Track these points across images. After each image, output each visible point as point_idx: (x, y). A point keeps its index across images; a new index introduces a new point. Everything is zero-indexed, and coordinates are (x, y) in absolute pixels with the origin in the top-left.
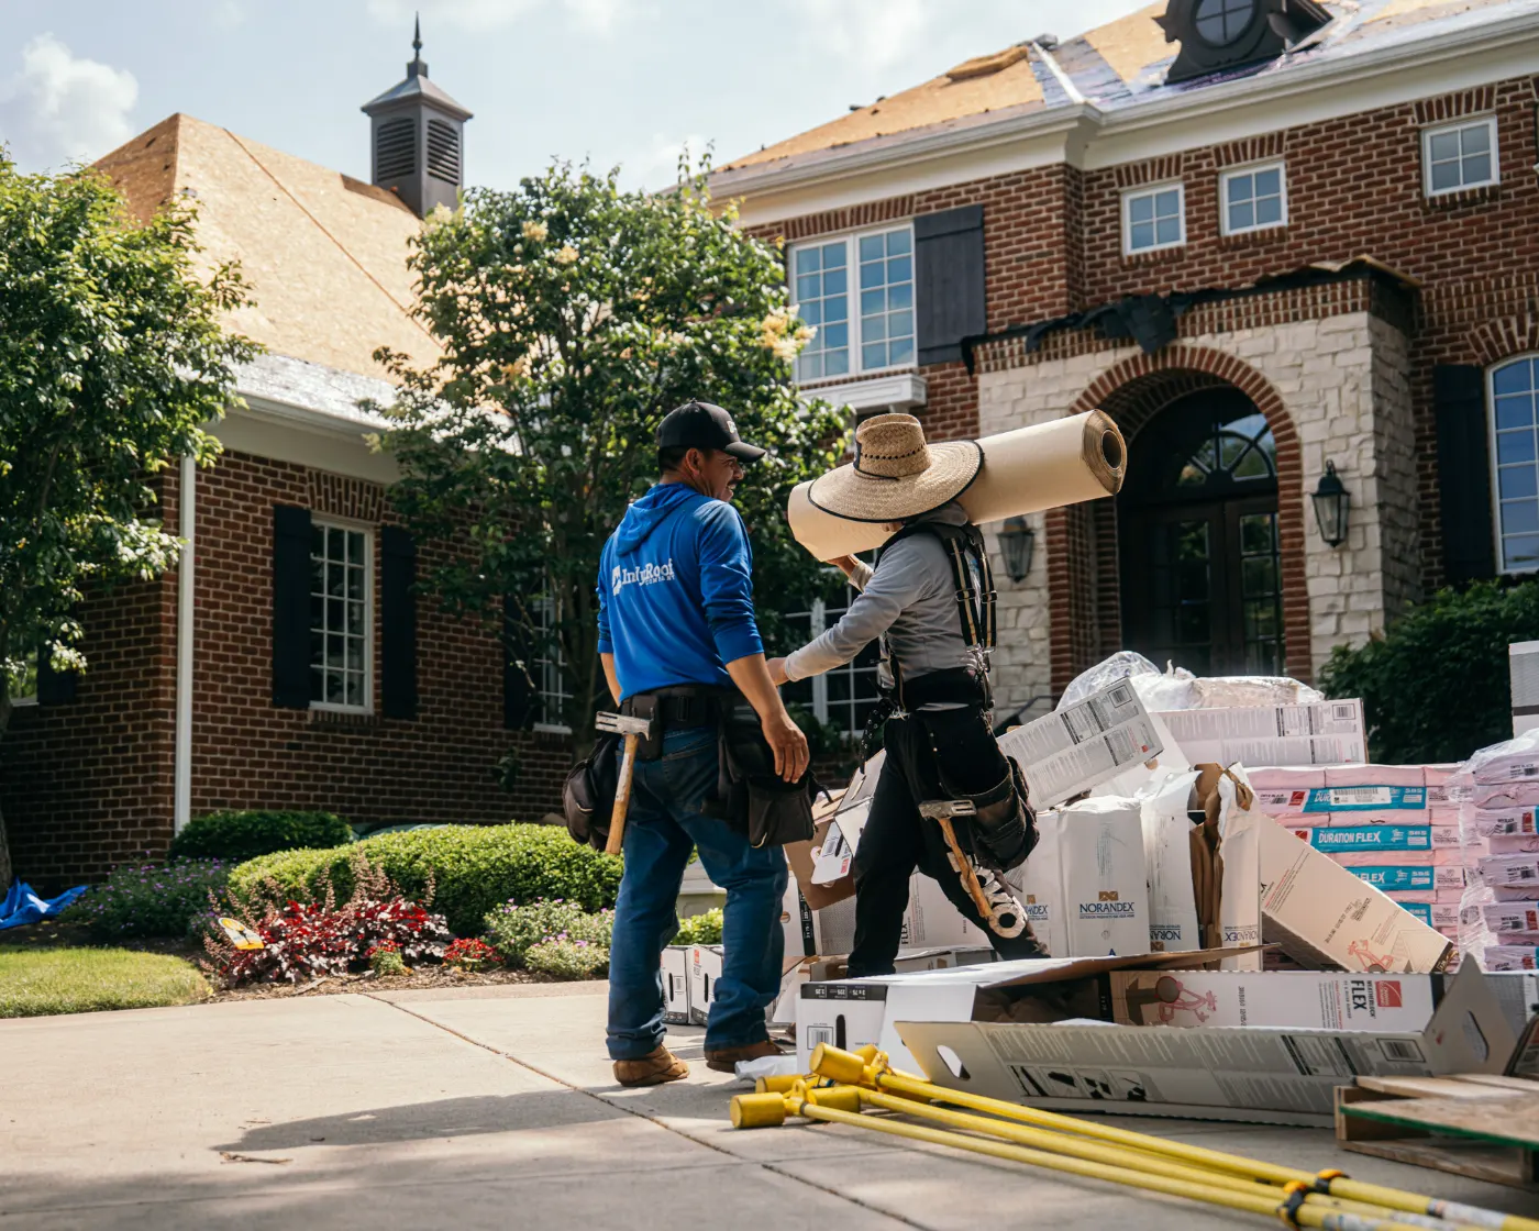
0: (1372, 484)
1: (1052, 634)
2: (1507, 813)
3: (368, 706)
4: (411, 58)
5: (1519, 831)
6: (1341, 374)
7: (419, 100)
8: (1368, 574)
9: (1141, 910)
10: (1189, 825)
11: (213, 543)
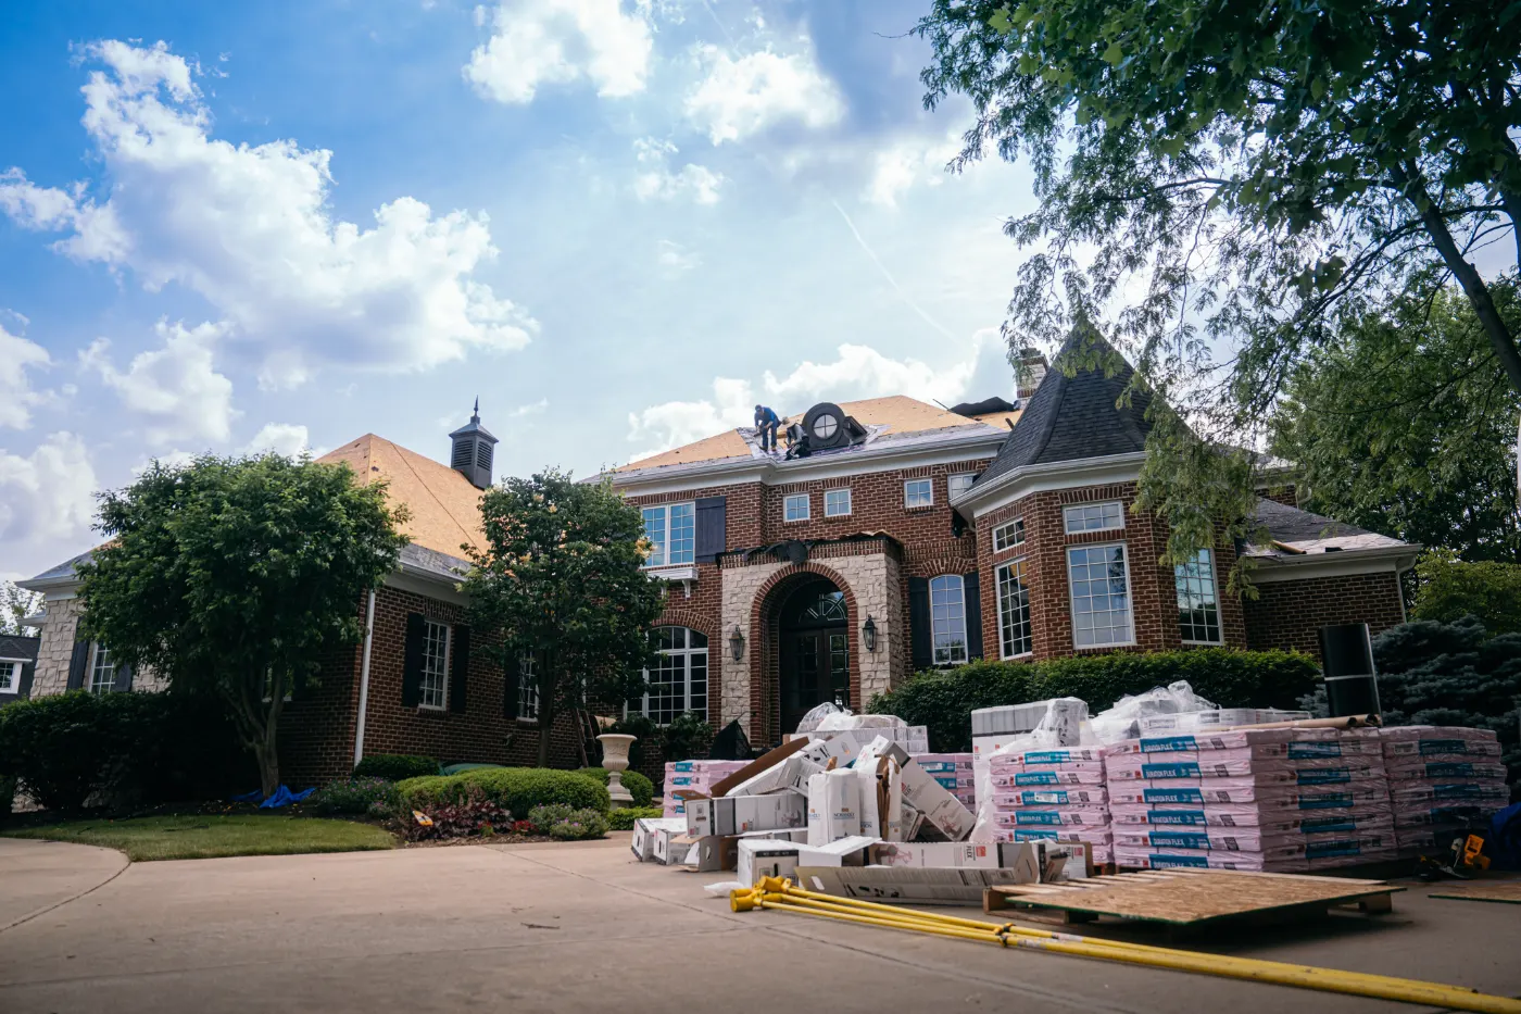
0: (886, 625)
1: (751, 684)
2: (1003, 777)
3: (443, 708)
4: (473, 415)
5: (1008, 784)
6: (874, 579)
7: (476, 433)
8: (884, 663)
9: (857, 815)
10: (876, 781)
11: (381, 630)
